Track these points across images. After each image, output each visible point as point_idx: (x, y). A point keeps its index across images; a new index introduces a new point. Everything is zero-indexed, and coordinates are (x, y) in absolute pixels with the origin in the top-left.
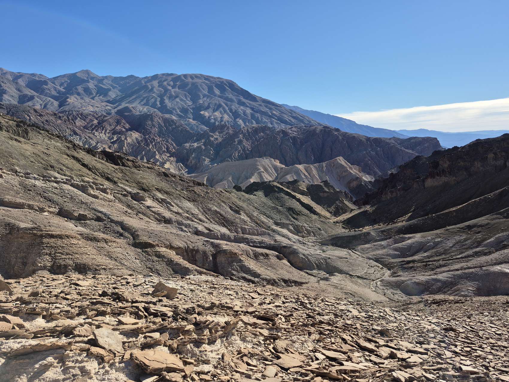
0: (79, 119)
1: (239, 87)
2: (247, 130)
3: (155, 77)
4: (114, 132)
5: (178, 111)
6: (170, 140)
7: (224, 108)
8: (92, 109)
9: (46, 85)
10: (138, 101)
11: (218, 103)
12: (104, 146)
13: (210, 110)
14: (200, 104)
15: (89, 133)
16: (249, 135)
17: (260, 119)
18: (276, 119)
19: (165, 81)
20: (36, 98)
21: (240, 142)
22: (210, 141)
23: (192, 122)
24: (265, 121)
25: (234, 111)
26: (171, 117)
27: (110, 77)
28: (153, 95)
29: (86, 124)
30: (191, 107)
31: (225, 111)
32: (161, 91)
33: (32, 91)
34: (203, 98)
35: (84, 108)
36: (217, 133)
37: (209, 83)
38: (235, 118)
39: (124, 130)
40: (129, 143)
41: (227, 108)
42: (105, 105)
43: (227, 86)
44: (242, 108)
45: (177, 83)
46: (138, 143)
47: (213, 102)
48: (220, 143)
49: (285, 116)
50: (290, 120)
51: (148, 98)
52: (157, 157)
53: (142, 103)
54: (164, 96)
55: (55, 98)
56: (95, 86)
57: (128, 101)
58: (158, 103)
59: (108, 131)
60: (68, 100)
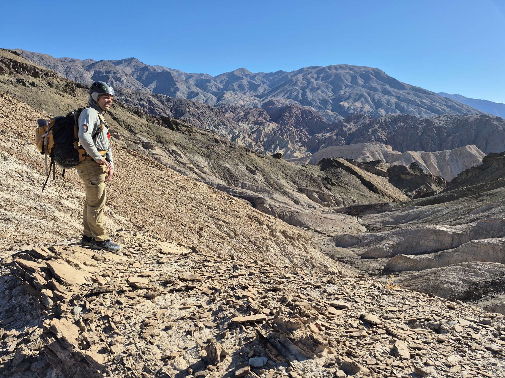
0: (229, 111)
1: (386, 75)
2: (385, 119)
3: (301, 71)
4: (256, 123)
5: (318, 102)
6: (304, 131)
7: (366, 99)
8: (242, 103)
9: (210, 83)
10: (282, 94)
11: (360, 93)
12: (245, 135)
13: (351, 100)
14: (341, 94)
15: (235, 123)
16: (386, 125)
17: (406, 108)
18: (425, 108)
19: (308, 74)
20: (200, 94)
21: (375, 132)
22: (342, 131)
23: (329, 113)
24: (412, 111)
25: (376, 101)
26: (310, 108)
27: (262, 73)
28: (296, 88)
29: (234, 116)
30: (331, 98)
31: (367, 101)
32: (304, 84)
33: (198, 88)
34: (346, 88)
35: (236, 103)
36: (352, 124)
37: (353, 72)
38: (377, 108)
39: (265, 121)
40: (266, 133)
41: (369, 98)
42: (253, 99)
43: (373, 75)
44: (386, 97)
45: (321, 75)
46: (275, 133)
47: (355, 92)
48: (354, 133)
49: (438, 105)
50: (443, 109)
51: (292, 91)
52: (289, 146)
53: (286, 96)
54: (307, 88)
55: (215, 94)
56: (248, 82)
57: (273, 95)
58: (300, 96)
59: (251, 122)
60: (225, 95)
